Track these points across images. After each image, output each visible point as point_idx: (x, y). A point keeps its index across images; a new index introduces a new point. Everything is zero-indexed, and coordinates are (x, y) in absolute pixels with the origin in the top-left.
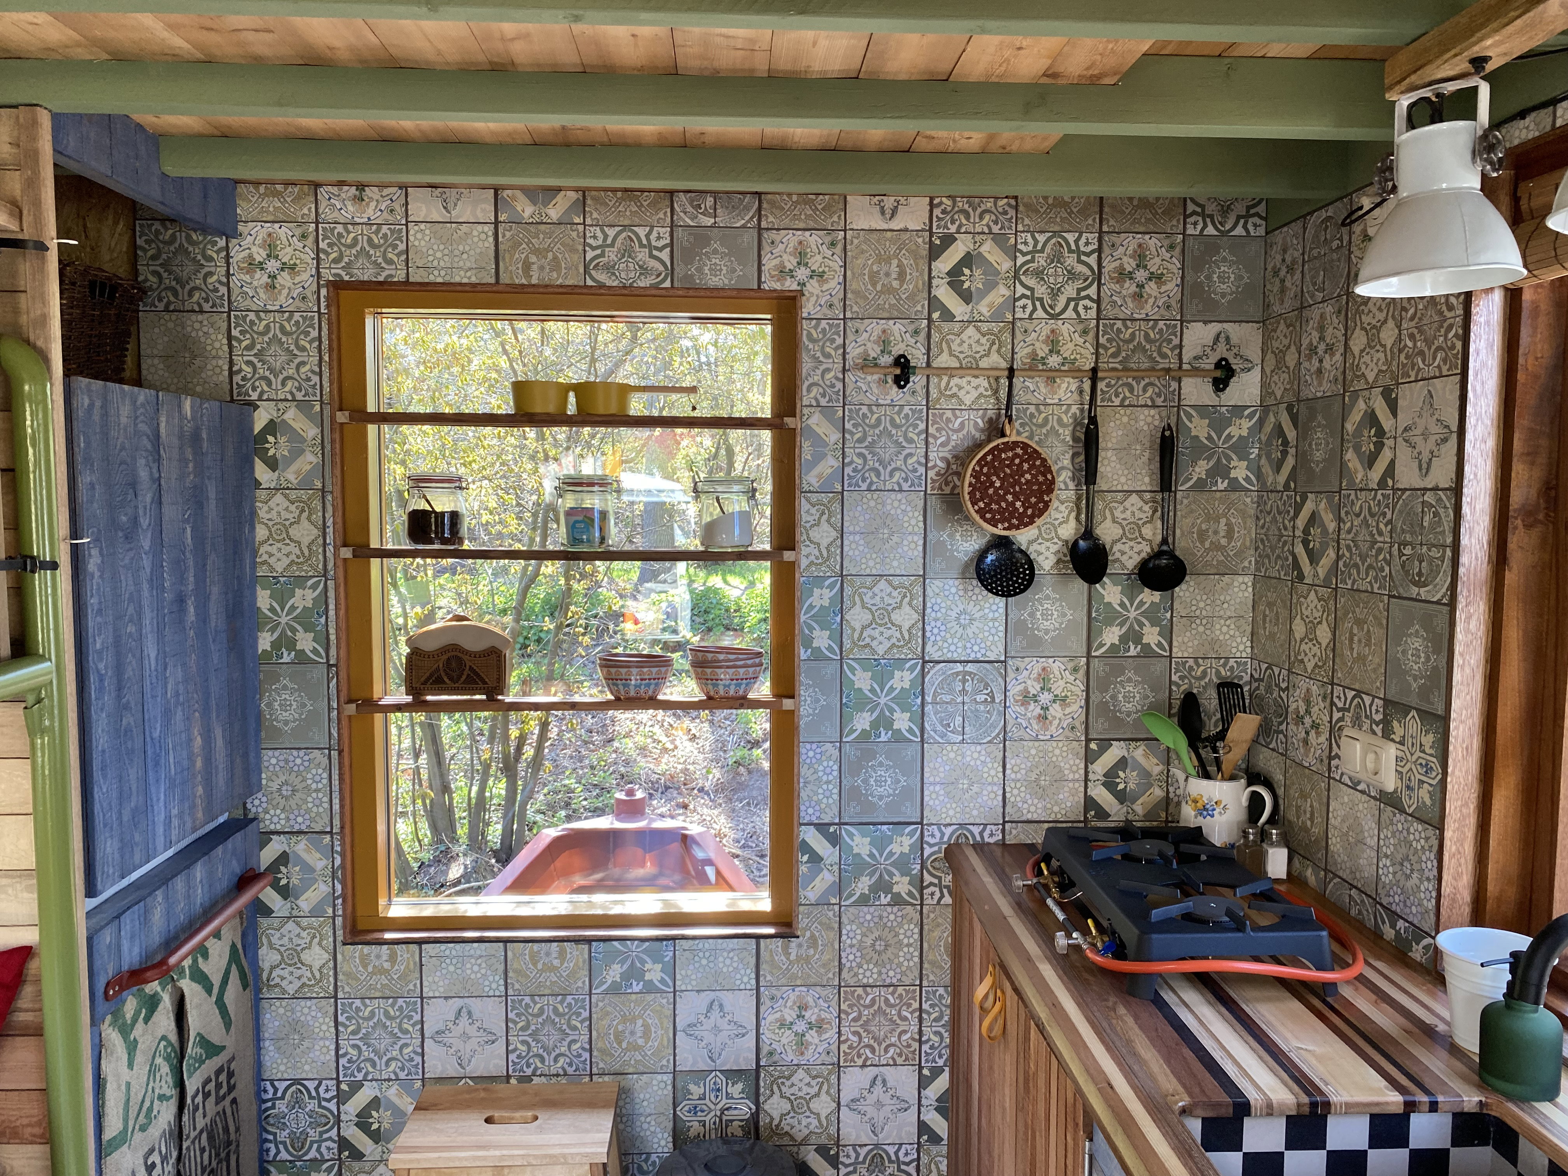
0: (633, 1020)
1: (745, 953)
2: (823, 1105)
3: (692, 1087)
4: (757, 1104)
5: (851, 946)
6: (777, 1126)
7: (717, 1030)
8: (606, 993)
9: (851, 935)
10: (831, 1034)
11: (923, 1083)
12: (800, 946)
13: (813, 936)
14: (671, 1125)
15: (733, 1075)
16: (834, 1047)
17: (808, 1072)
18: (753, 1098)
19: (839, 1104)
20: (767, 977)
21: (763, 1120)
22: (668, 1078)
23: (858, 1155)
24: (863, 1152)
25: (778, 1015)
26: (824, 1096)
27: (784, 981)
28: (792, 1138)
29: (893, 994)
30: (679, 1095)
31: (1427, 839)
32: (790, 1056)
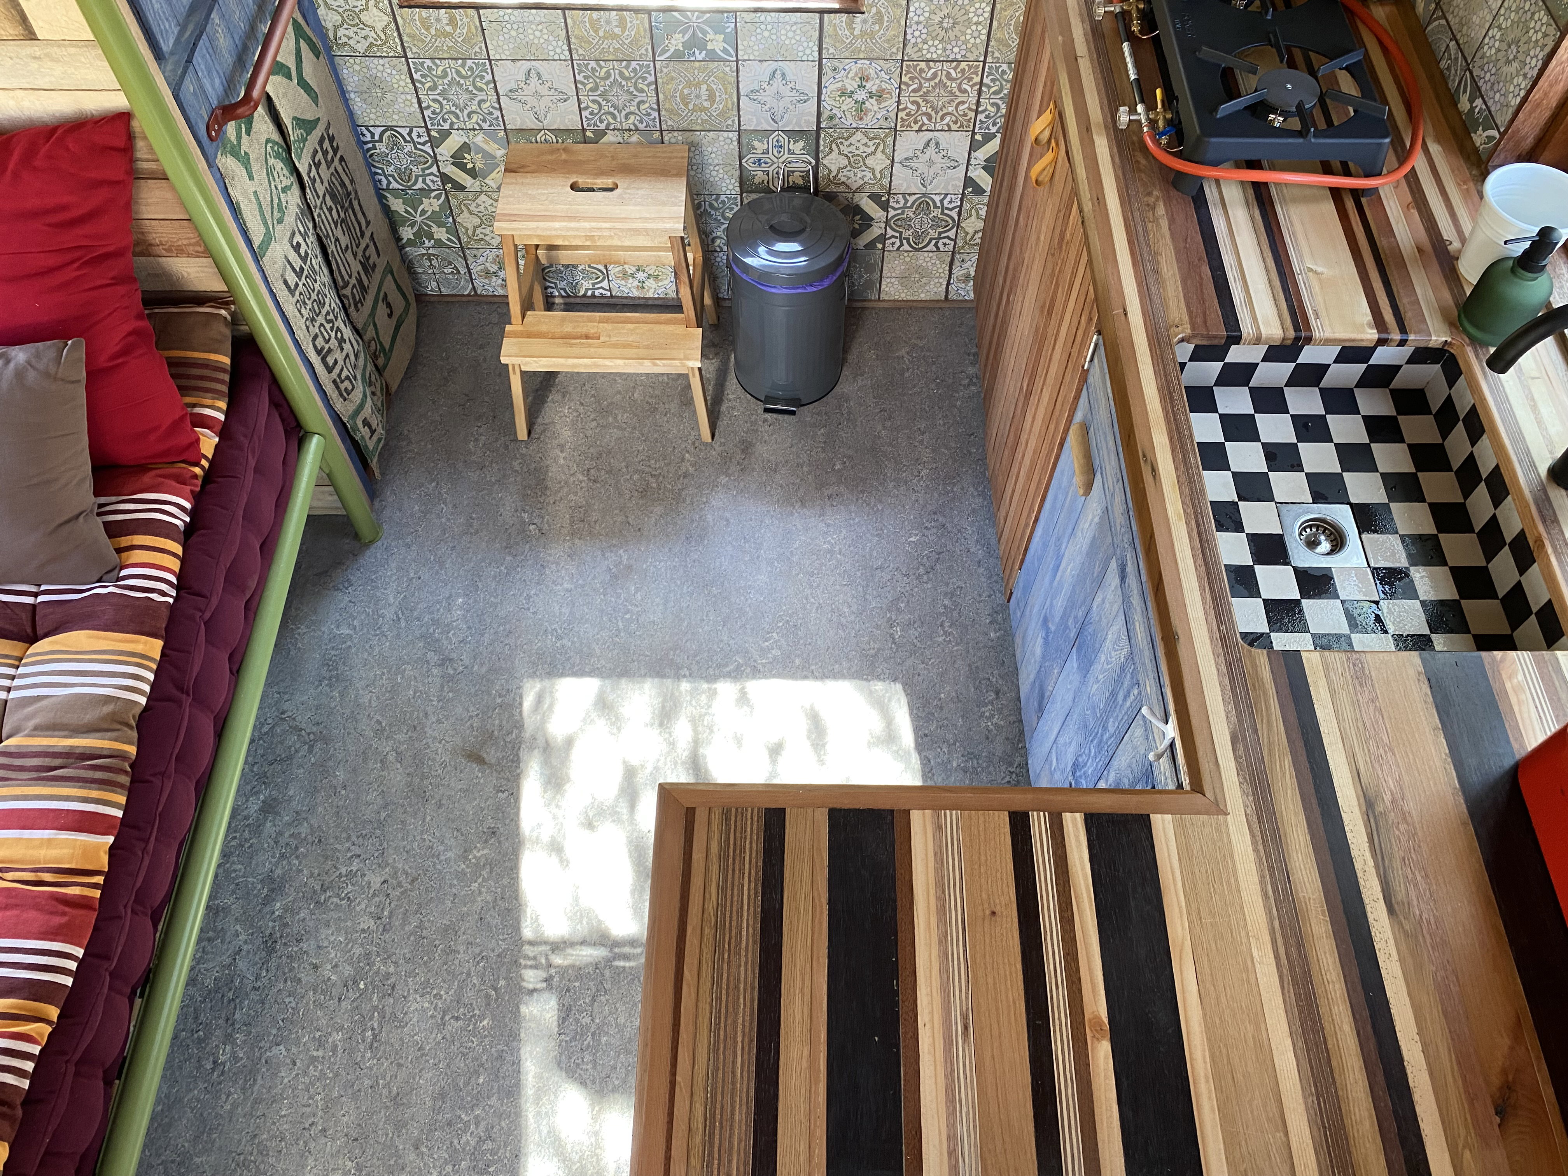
0: (698, 85)
1: (808, 27)
2: (879, 162)
3: (756, 143)
4: (817, 159)
5: (918, 23)
6: (835, 177)
7: (779, 96)
8: (670, 59)
9: (919, 12)
10: (891, 103)
11: (974, 146)
12: (865, 21)
13: (879, 12)
14: (738, 172)
15: (795, 135)
16: (893, 115)
17: (865, 134)
18: (813, 154)
19: (893, 161)
20: (830, 50)
21: (822, 172)
22: (734, 136)
23: (906, 201)
24: (911, 199)
25: (840, 85)
26: (879, 155)
27: (847, 54)
28: (848, 187)
29: (955, 69)
30: (744, 150)
31: (1545, 35)
32: (849, 121)
